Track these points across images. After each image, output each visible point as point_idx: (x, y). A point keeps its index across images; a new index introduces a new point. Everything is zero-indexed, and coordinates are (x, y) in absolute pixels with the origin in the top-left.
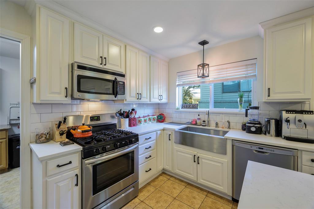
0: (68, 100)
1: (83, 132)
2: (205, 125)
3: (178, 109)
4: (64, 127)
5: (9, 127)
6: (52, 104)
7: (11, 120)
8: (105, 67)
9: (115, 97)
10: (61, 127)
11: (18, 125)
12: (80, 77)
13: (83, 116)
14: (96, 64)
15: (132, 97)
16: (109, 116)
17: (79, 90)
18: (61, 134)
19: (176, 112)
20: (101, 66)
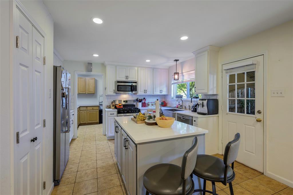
0: (115, 94)
1: (119, 106)
2: (181, 108)
3: (172, 98)
4: (114, 104)
5: (99, 105)
6: (111, 95)
7: (100, 102)
8: (128, 80)
9: (132, 92)
10: (113, 104)
11: (102, 105)
12: (118, 86)
13: (122, 100)
14: (124, 79)
15: (141, 92)
16: (133, 101)
17: (118, 91)
18: (113, 106)
19: (171, 100)
20: (126, 80)
